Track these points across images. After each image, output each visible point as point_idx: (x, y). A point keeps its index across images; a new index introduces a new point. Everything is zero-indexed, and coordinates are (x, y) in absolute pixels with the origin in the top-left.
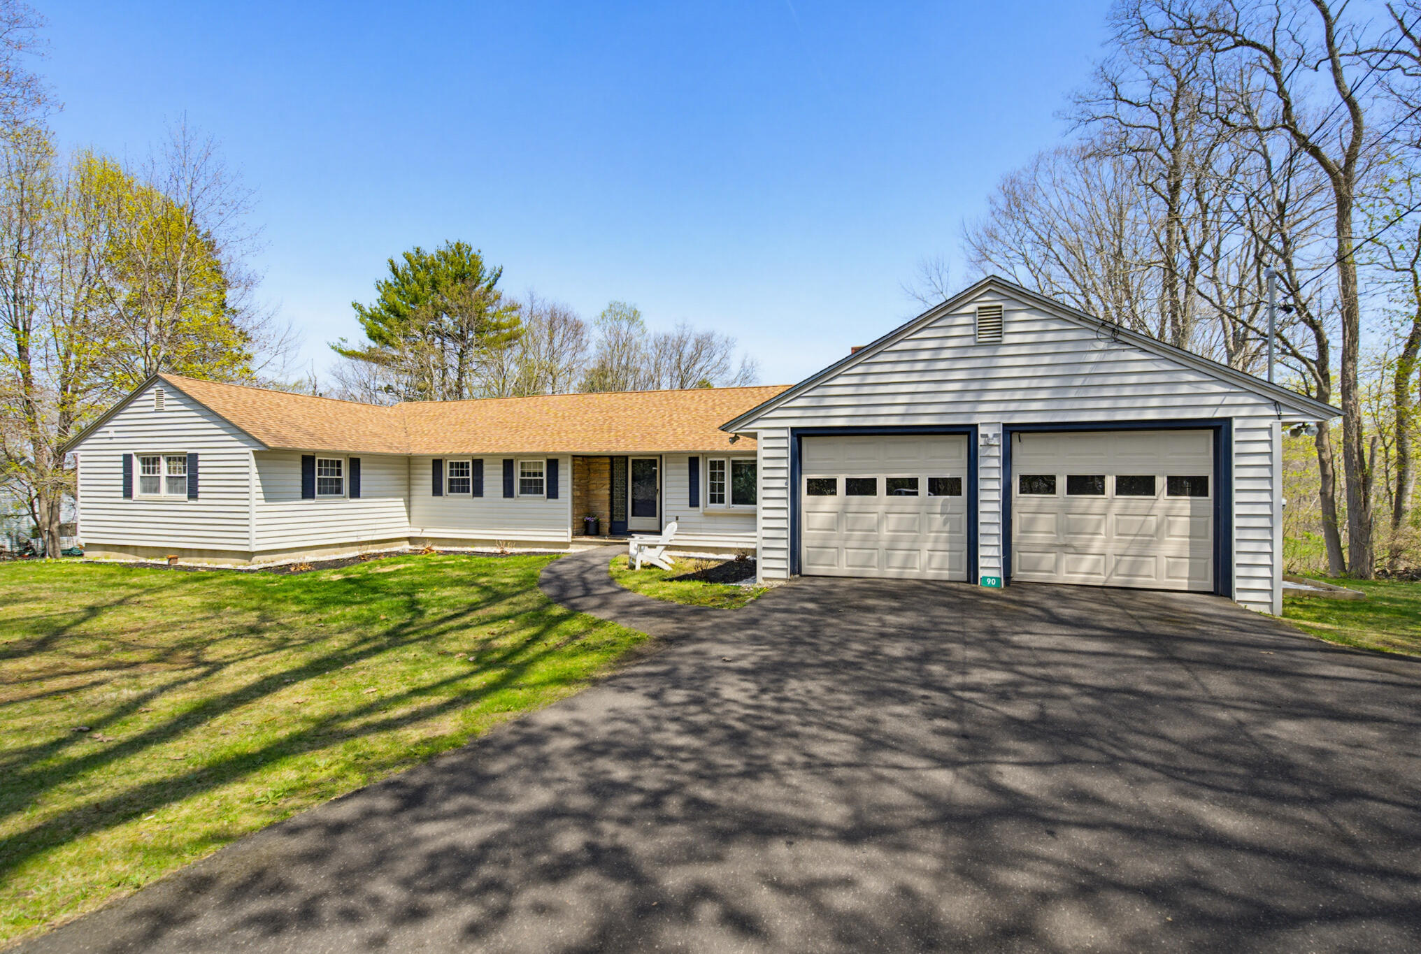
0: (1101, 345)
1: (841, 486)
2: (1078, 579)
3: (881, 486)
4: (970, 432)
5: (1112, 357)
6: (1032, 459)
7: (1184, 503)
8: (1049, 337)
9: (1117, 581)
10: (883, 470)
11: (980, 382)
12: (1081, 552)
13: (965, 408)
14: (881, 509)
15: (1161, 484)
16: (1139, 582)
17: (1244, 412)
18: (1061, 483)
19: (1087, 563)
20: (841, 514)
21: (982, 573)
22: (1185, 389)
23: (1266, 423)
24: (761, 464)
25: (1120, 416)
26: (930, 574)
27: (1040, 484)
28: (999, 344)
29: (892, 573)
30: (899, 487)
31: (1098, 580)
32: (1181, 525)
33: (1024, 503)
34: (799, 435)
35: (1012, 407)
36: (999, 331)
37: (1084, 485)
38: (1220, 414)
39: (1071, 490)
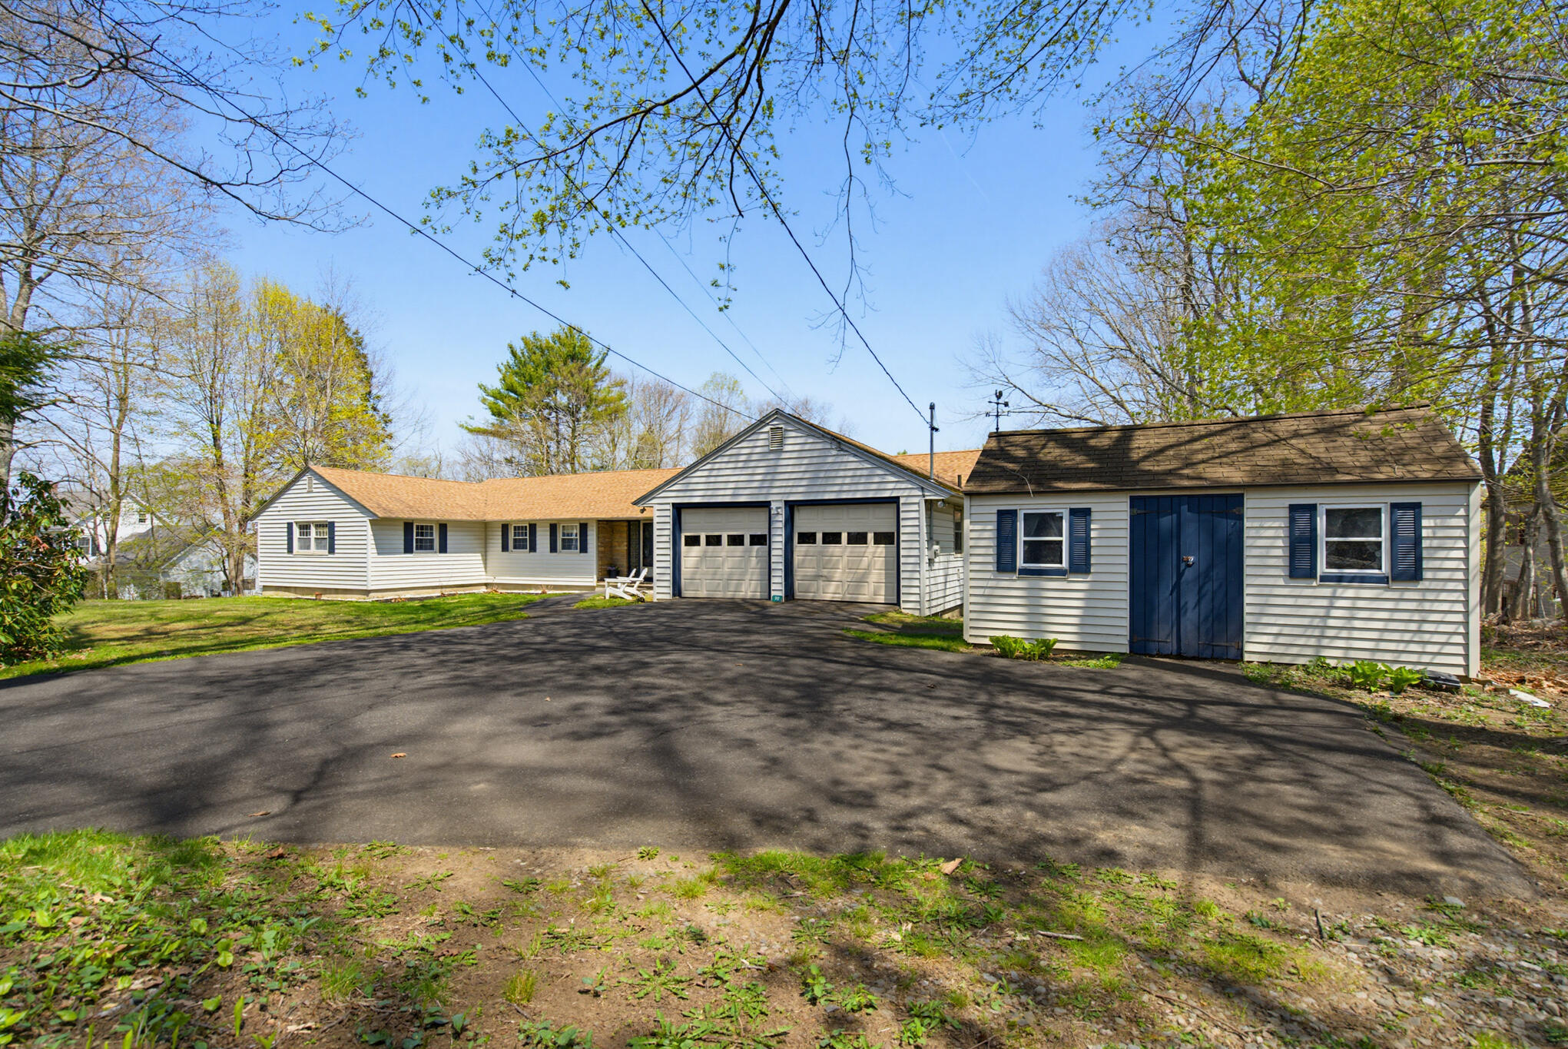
0: (834, 452)
1: (703, 540)
2: (828, 597)
3: (725, 540)
4: (766, 505)
5: (839, 459)
6: (805, 522)
7: (882, 548)
8: (807, 447)
9: (848, 598)
10: (725, 530)
11: (772, 474)
12: (829, 580)
13: (764, 491)
14: (723, 554)
15: (870, 537)
16: (862, 598)
17: (906, 493)
18: (819, 537)
19: (832, 587)
20: (703, 557)
21: (773, 593)
22: (877, 479)
23: (916, 500)
24: (656, 526)
25: (844, 496)
26: (749, 595)
27: (808, 538)
28: (781, 451)
29: (729, 595)
30: (735, 540)
31: (838, 597)
32: (880, 562)
33: (800, 549)
34: (678, 508)
35: (788, 490)
36: (782, 444)
37: (832, 538)
38: (895, 494)
39: (824, 542)
